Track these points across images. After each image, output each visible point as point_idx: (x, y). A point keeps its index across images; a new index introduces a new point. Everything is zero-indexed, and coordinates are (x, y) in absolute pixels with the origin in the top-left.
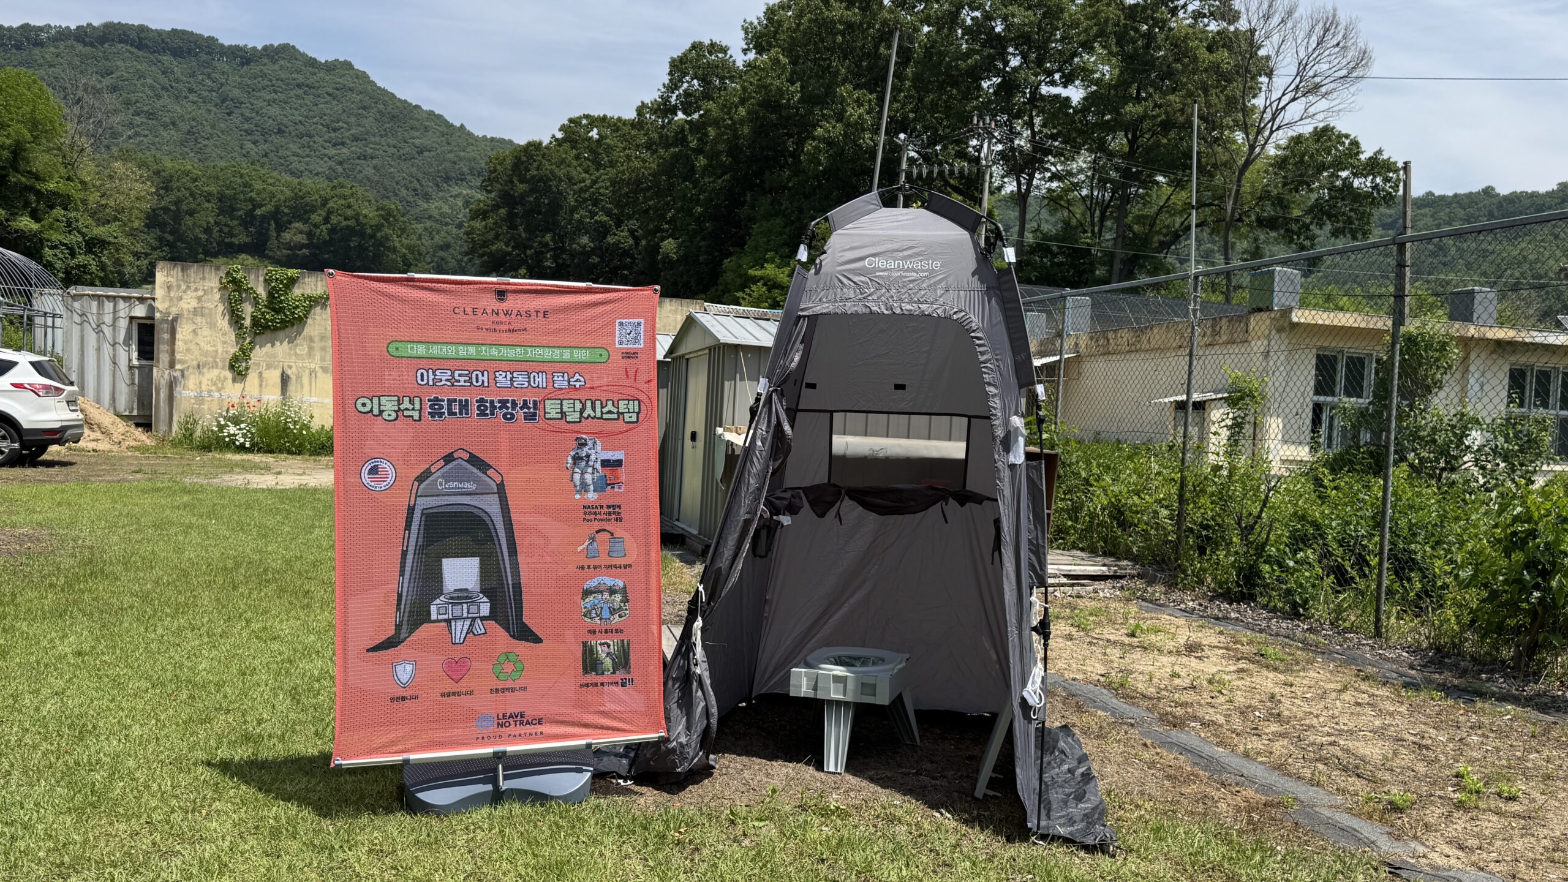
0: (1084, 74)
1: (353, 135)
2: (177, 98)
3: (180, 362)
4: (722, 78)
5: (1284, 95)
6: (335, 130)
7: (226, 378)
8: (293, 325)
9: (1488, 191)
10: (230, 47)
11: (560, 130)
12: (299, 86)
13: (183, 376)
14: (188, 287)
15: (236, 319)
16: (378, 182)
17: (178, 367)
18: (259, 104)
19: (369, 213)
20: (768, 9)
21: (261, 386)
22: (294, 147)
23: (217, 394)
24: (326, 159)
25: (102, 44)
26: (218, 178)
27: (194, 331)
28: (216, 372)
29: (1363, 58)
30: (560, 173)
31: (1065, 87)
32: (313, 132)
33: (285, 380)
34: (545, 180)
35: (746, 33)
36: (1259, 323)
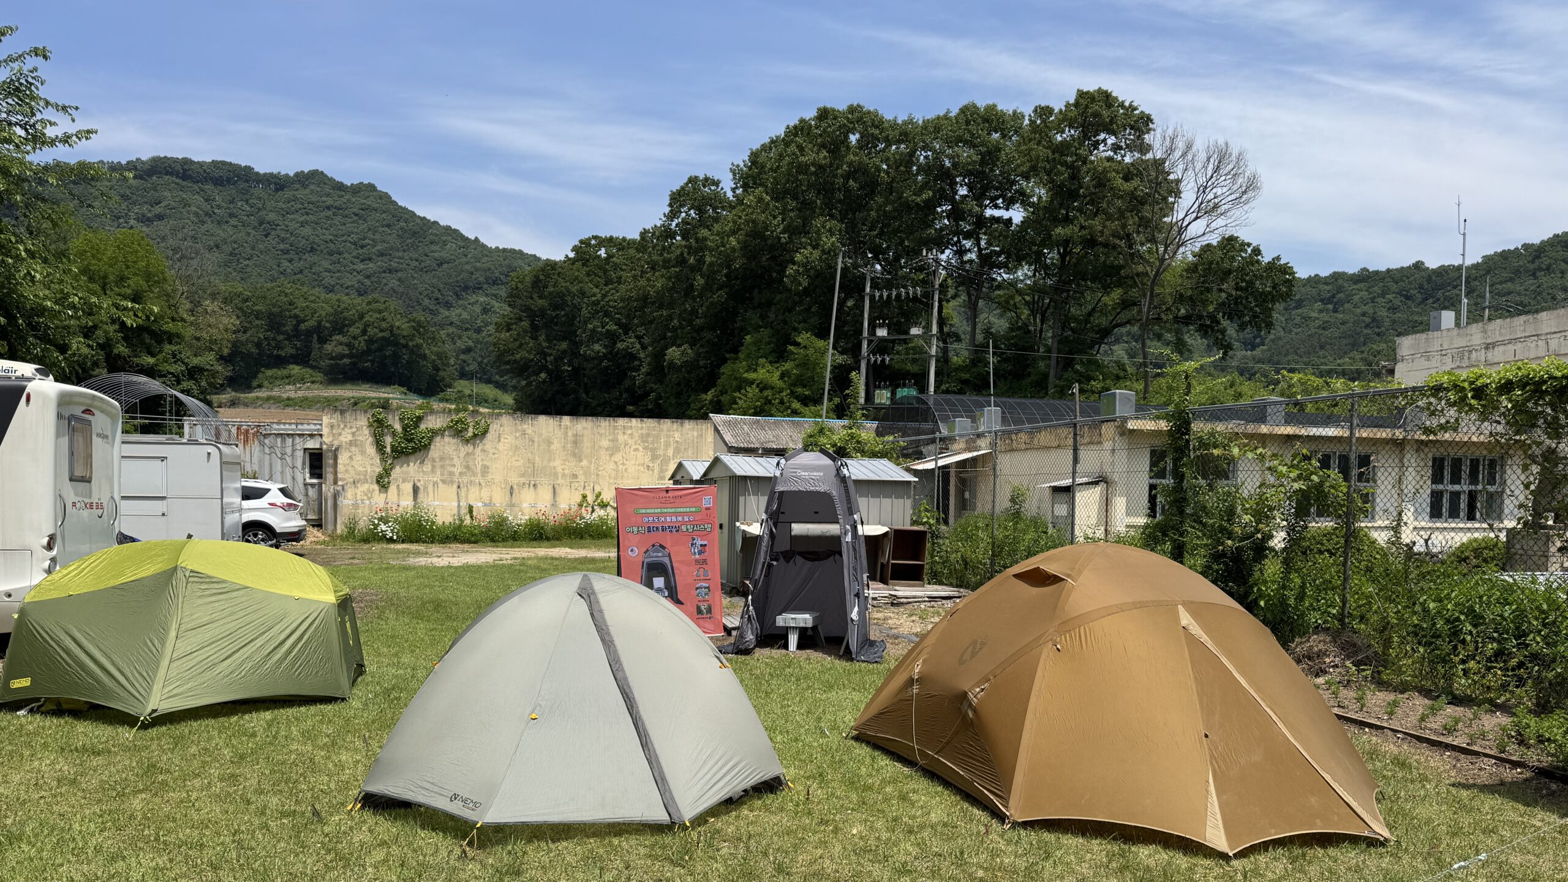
0: (1022, 198)
1: (379, 251)
2: (219, 223)
3: (341, 479)
4: (714, 209)
5: (1186, 215)
6: (362, 247)
7: (373, 490)
8: (420, 450)
9: (1418, 266)
10: (265, 174)
11: (572, 251)
12: (328, 208)
13: (343, 489)
14: (345, 426)
15: (380, 447)
16: (403, 293)
17: (340, 483)
18: (293, 226)
19: (402, 325)
20: (752, 153)
21: (399, 495)
22: (326, 264)
23: (367, 502)
24: (355, 273)
25: (150, 176)
26: (265, 298)
27: (351, 457)
28: (366, 486)
29: (1252, 185)
30: (574, 289)
31: (1007, 209)
32: (342, 249)
33: (416, 490)
34: (561, 295)
35: (734, 174)
36: (1108, 430)
